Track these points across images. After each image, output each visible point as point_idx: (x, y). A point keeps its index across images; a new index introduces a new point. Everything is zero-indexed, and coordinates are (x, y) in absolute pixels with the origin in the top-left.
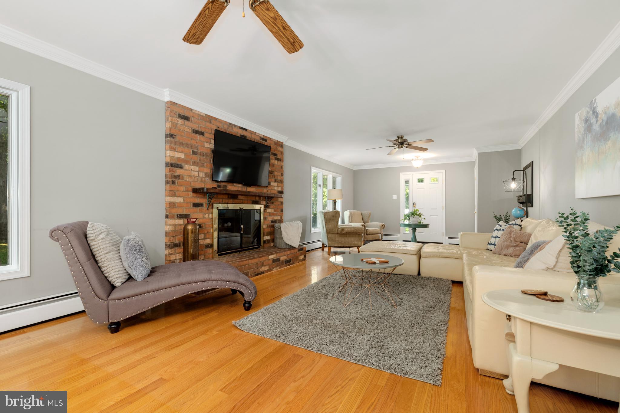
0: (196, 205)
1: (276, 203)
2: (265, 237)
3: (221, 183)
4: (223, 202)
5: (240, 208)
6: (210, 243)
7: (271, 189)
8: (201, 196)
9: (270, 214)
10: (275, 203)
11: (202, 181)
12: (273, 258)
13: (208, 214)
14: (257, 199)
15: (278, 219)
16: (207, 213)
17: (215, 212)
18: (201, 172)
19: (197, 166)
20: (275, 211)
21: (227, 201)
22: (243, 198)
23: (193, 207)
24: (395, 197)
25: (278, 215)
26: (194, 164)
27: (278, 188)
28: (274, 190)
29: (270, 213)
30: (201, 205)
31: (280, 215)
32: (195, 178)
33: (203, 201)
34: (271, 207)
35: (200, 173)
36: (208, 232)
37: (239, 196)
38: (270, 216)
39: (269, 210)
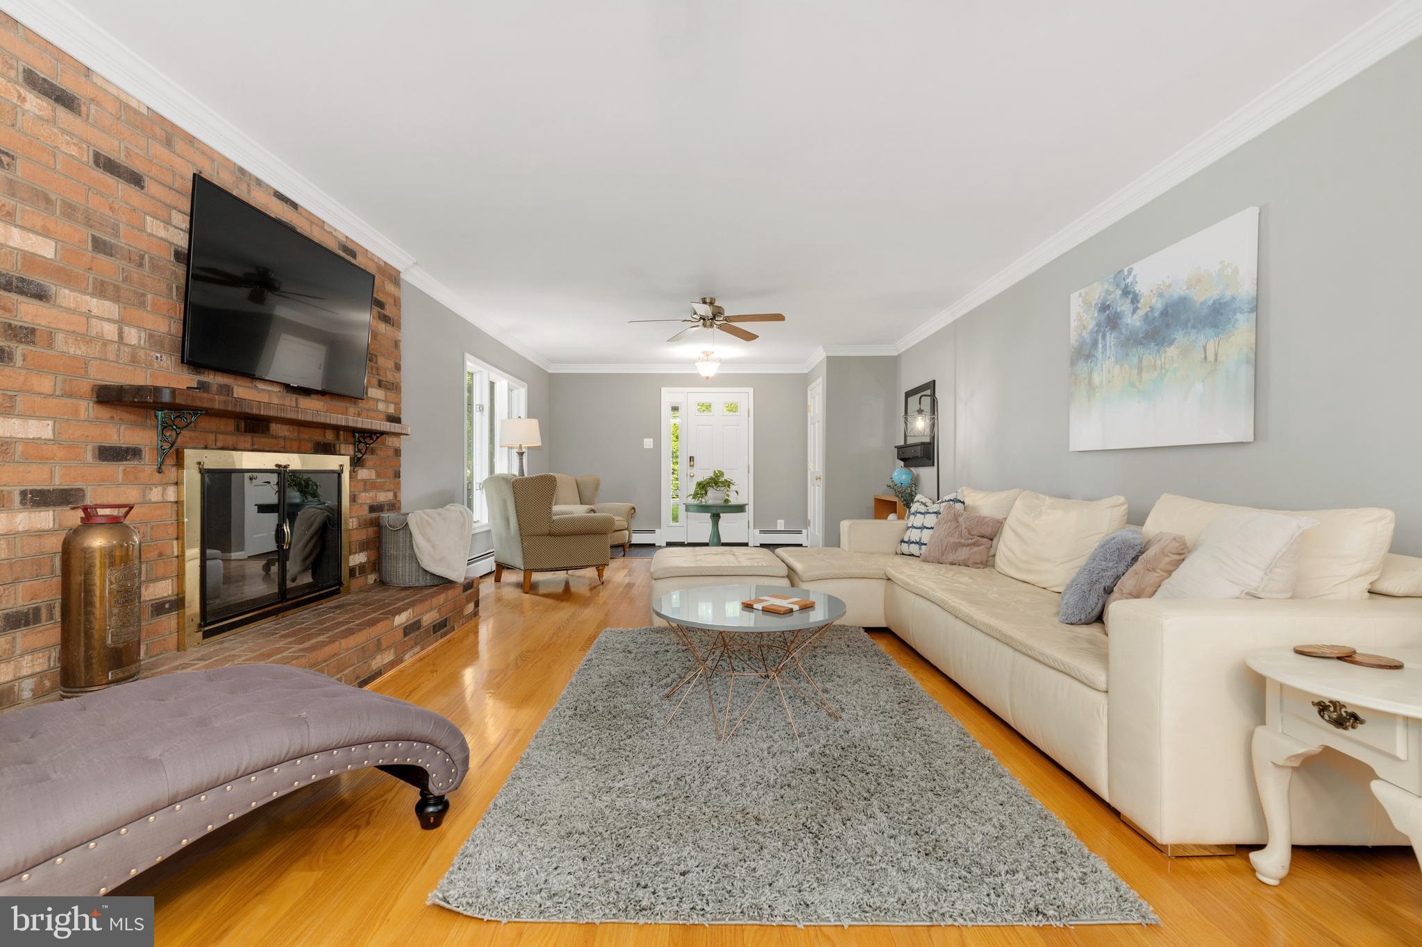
0: (109, 454)
1: (381, 453)
2: (351, 557)
3: (212, 377)
4: (219, 445)
5: (277, 465)
6: (169, 596)
7: (367, 407)
8: (132, 417)
9: (368, 485)
10: (378, 452)
11: (134, 360)
12: (403, 623)
13: (160, 489)
14: (329, 436)
15: (386, 500)
16: (156, 485)
17: (191, 478)
18: (129, 325)
19: (111, 300)
20: (378, 475)
21: (230, 440)
22: (287, 433)
23: (98, 462)
24: (648, 443)
25: (386, 488)
26: (101, 290)
27: (387, 407)
28: (377, 410)
29: (365, 482)
30: (133, 453)
31: (392, 486)
32: (105, 344)
33: (143, 437)
34: (369, 464)
35: (126, 329)
36: (161, 555)
37: (274, 427)
38: (365, 490)
39: (363, 474)
